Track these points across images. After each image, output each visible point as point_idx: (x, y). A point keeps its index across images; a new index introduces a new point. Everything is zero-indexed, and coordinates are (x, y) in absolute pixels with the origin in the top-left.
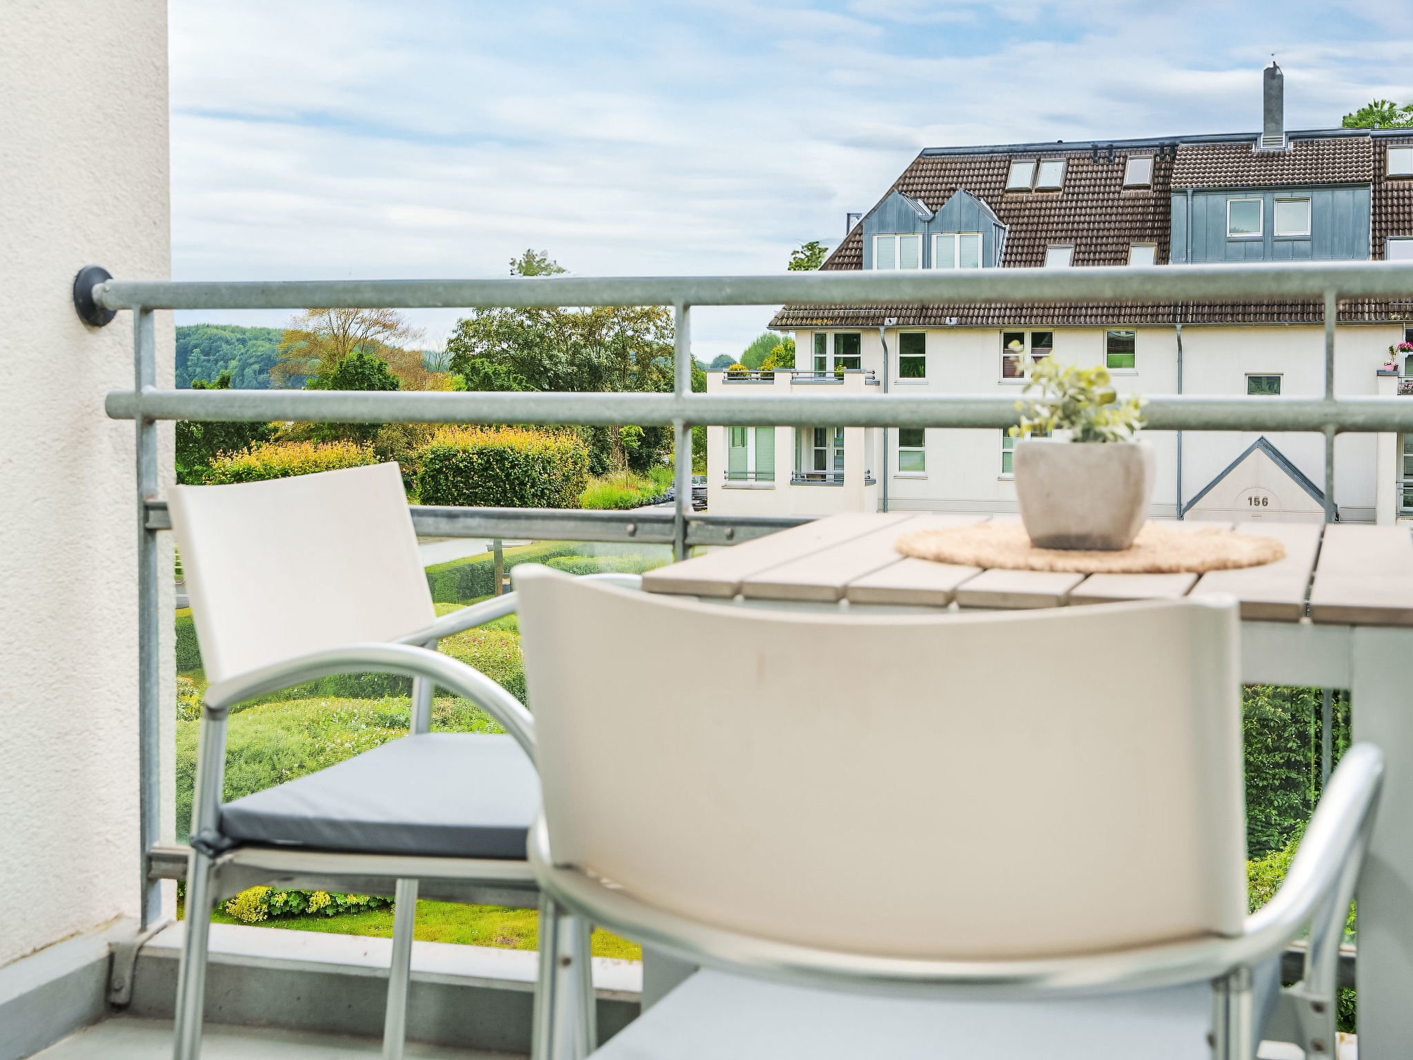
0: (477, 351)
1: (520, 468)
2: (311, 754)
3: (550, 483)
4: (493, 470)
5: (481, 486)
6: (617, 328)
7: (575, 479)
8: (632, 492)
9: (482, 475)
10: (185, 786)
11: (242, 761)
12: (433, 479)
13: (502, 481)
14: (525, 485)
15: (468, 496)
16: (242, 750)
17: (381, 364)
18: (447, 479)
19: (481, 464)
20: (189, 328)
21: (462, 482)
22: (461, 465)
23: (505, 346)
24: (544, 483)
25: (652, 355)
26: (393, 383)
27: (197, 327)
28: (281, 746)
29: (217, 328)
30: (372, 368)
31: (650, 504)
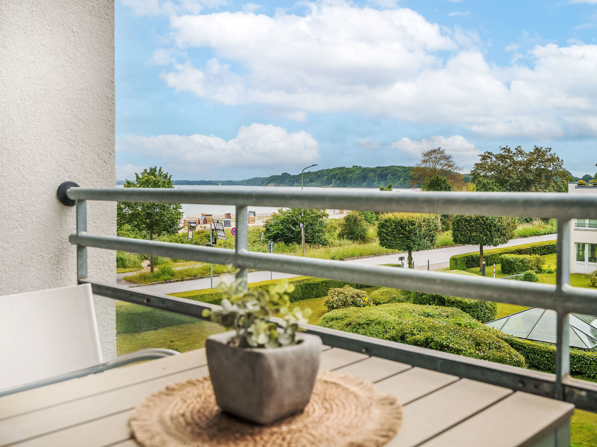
0: (482, 174)
1: (490, 220)
2: (397, 324)
3: (502, 226)
4: (479, 221)
5: (475, 226)
6: (537, 165)
7: (512, 225)
8: (541, 229)
9: (475, 222)
10: (355, 331)
11: (374, 324)
12: (457, 223)
13: (483, 224)
14: (492, 226)
15: (470, 230)
16: (374, 320)
17: (445, 180)
18: (462, 223)
19: (475, 218)
20: (388, 167)
21: (468, 225)
22: (467, 218)
23: (493, 173)
24: (499, 226)
25: (552, 176)
26: (449, 187)
27: (390, 167)
28: (387, 320)
29: (396, 167)
30: (442, 181)
31: (548, 234)
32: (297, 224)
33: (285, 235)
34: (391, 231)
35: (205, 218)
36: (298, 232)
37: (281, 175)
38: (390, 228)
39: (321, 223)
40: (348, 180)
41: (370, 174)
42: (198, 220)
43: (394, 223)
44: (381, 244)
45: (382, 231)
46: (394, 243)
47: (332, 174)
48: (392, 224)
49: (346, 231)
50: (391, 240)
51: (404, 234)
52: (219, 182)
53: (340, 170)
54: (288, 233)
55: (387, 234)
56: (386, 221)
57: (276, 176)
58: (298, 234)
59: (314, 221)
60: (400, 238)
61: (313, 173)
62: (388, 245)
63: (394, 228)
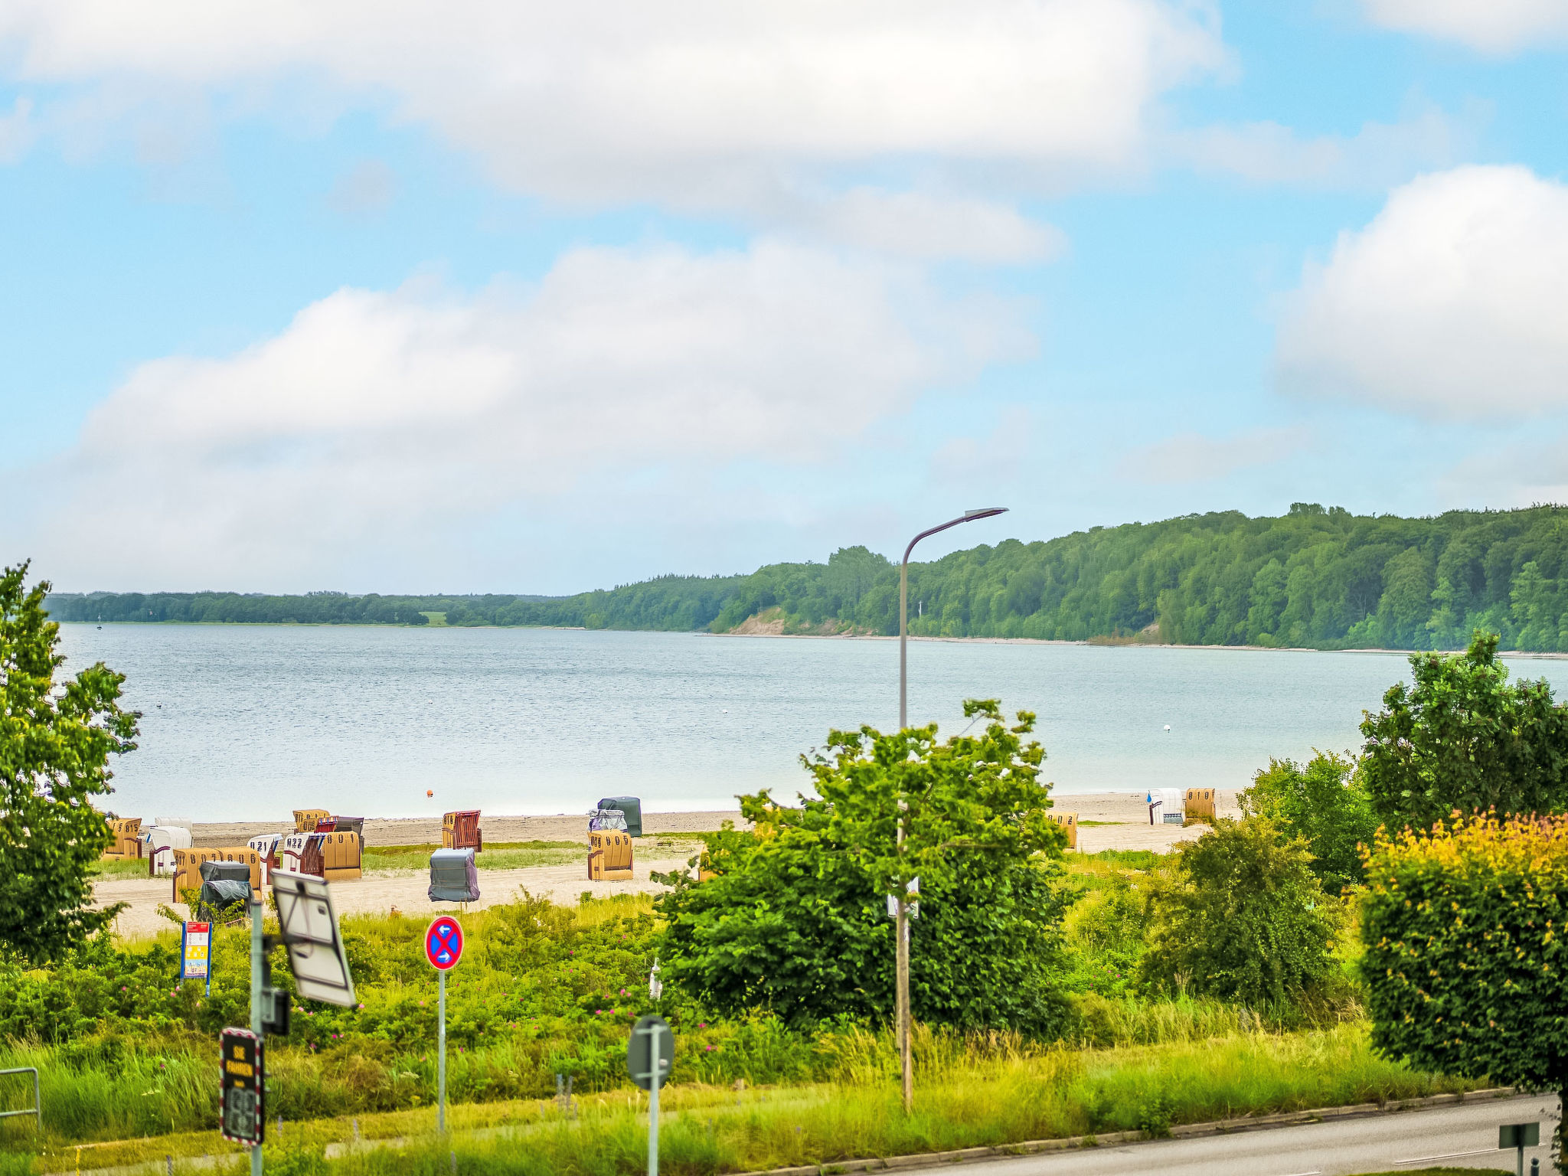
32: (869, 895)
33: (788, 965)
34: (1445, 956)
35: (312, 841)
36: (874, 944)
37: (826, 562)
38: (1438, 934)
39: (1029, 889)
40: (1259, 599)
41: (1399, 559)
42: (264, 854)
43: (1463, 904)
44: (1383, 1039)
45: (1388, 956)
46: (1465, 1036)
47: (1154, 555)
48: (1455, 906)
49: (1197, 943)
50: (1446, 1014)
51: (1530, 975)
52: (435, 602)
53: (1208, 530)
54: (810, 956)
55: (1418, 972)
56: (1415, 890)
57: (798, 568)
58: (872, 962)
59: (982, 875)
60: (1503, 1001)
61: (1036, 546)
62: (1428, 1048)
63: (1463, 939)
